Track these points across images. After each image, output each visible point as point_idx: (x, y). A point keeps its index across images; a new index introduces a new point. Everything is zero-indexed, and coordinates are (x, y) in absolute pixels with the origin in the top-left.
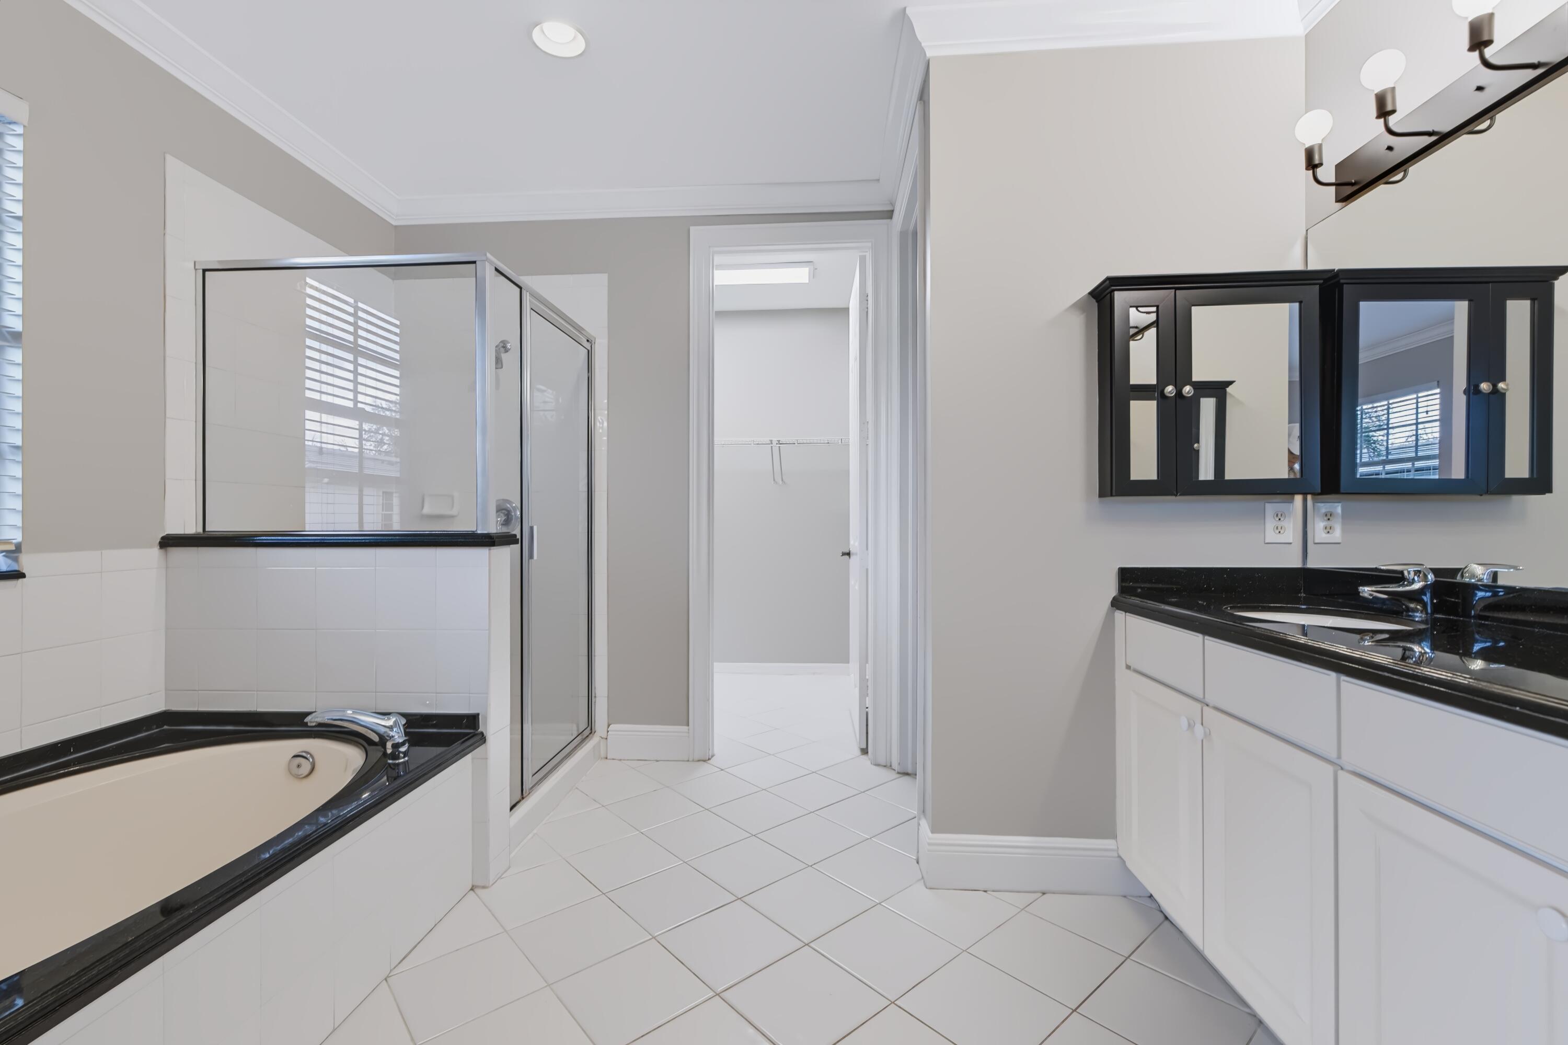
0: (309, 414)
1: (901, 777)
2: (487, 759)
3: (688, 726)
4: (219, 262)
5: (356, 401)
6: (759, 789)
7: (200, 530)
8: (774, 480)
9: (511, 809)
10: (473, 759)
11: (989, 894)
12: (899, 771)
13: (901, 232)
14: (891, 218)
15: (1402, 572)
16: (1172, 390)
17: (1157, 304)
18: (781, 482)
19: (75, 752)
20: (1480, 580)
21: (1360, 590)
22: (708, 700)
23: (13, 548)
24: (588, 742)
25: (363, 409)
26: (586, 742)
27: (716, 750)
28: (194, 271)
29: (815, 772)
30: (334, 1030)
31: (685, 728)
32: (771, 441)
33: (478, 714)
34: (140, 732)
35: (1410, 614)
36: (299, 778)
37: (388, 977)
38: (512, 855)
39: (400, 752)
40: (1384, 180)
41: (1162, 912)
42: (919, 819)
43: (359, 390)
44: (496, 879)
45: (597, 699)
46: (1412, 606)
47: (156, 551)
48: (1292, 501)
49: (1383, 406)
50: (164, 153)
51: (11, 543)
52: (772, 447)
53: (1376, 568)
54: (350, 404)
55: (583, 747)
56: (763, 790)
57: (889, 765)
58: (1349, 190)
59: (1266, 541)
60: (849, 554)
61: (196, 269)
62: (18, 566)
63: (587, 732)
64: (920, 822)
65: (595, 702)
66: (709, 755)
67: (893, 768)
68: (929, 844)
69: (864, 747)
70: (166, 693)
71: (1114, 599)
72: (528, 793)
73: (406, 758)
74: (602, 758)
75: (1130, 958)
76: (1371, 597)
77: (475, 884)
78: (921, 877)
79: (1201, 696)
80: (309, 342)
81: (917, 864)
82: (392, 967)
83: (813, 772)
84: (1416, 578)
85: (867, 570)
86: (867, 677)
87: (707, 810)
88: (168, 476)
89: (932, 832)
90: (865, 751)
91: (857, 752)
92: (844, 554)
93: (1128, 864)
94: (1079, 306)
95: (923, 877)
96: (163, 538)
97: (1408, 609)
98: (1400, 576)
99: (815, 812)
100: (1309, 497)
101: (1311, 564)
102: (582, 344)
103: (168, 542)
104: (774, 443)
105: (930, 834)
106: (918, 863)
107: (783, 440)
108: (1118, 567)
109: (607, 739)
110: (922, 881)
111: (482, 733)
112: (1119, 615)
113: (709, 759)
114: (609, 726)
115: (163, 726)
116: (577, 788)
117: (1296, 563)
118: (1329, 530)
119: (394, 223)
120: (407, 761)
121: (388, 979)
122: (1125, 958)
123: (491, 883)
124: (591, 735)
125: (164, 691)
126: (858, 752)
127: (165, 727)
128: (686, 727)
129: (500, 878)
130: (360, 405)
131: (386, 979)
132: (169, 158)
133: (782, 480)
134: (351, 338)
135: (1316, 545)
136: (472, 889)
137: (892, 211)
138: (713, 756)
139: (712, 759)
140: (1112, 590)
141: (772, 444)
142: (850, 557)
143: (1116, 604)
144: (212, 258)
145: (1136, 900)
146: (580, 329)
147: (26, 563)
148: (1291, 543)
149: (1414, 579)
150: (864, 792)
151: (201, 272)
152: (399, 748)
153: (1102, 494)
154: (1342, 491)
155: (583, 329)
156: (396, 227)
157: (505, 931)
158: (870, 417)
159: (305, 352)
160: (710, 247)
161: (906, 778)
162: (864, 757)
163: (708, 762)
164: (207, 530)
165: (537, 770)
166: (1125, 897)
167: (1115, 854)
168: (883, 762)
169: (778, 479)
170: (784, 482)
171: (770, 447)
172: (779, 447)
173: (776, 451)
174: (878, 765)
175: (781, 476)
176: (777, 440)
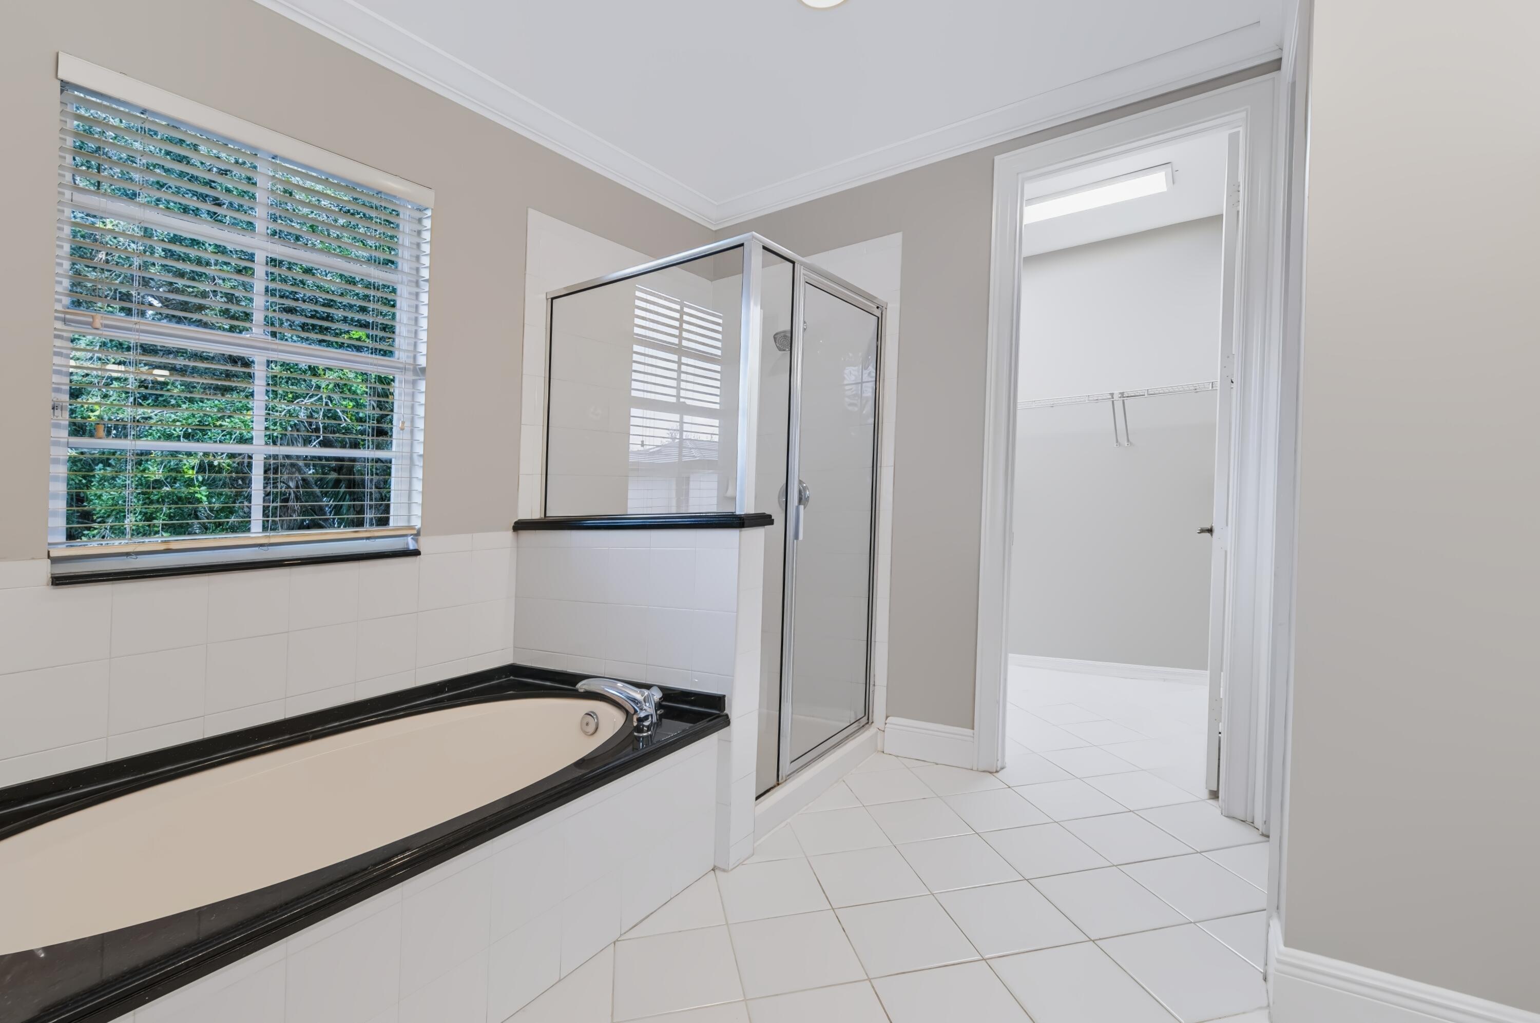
0: (634, 412)
2: (730, 742)
3: (973, 729)
4: (565, 288)
5: (678, 396)
6: (1052, 821)
7: (543, 516)
8: (1117, 441)
9: (757, 798)
10: (719, 740)
14: (1279, 68)
18: (1126, 444)
19: (449, 691)
22: (998, 702)
23: (415, 532)
24: (862, 733)
25: (684, 403)
26: (860, 732)
27: (1008, 760)
28: (545, 300)
29: (1133, 811)
30: (560, 981)
31: (968, 731)
32: (1112, 394)
33: (724, 696)
34: (493, 680)
36: (586, 733)
37: (617, 941)
38: (755, 845)
39: (644, 726)
42: (1270, 917)
43: (682, 387)
44: (736, 865)
45: (876, 687)
47: (510, 534)
50: (527, 207)
51: (415, 529)
52: (1113, 402)
54: (673, 400)
55: (855, 738)
56: (1055, 822)
57: (1249, 820)
60: (1210, 531)
61: (547, 299)
62: (418, 545)
63: (864, 720)
64: (1271, 923)
65: (873, 691)
66: (997, 767)
67: (1253, 826)
68: (1279, 961)
69: (1213, 787)
70: (514, 650)
72: (784, 779)
73: (650, 733)
74: (878, 751)
77: (717, 865)
78: (1265, 1004)
80: (636, 348)
81: (1264, 983)
82: (623, 932)
83: (1131, 811)
85: (1226, 552)
86: (1221, 697)
87: (978, 834)
88: (521, 473)
89: (1286, 945)
90: (1215, 795)
91: (1205, 794)
92: (1203, 531)
95: (1269, 1006)
96: (516, 523)
99: (1118, 867)
102: (873, 313)
103: (521, 526)
104: (1116, 397)
105: (1282, 947)
106: (1265, 979)
107: (1128, 391)
109: (884, 731)
110: (1267, 1011)
111: (727, 716)
113: (997, 772)
114: (887, 717)
115: (510, 676)
116: (844, 781)
119: (714, 229)
120: (651, 735)
121: (617, 943)
123: (731, 867)
124: (867, 726)
125: (512, 649)
126: (1202, 795)
127: (512, 677)
128: (971, 731)
129: (741, 864)
130: (682, 400)
131: (614, 943)
132: (531, 211)
133: (1128, 440)
134: (676, 341)
136: (713, 870)
137: (1280, 60)
138: (1002, 768)
139: (1000, 772)
141: (1113, 398)
142: (1212, 535)
144: (558, 287)
146: (870, 298)
147: (424, 544)
150: (1200, 853)
151: (550, 300)
152: (643, 722)
155: (875, 298)
156: (716, 231)
157: (727, 924)
158: (1236, 348)
159: (632, 357)
160: (1018, 174)
162: (1211, 803)
163: (995, 774)
164: (547, 515)
165: (796, 758)
168: (1240, 814)
169: (1123, 439)
170: (1131, 443)
171: (1111, 402)
172: (1123, 401)
173: (1119, 405)
174: (1233, 818)
175: (1126, 437)
176: (1120, 393)
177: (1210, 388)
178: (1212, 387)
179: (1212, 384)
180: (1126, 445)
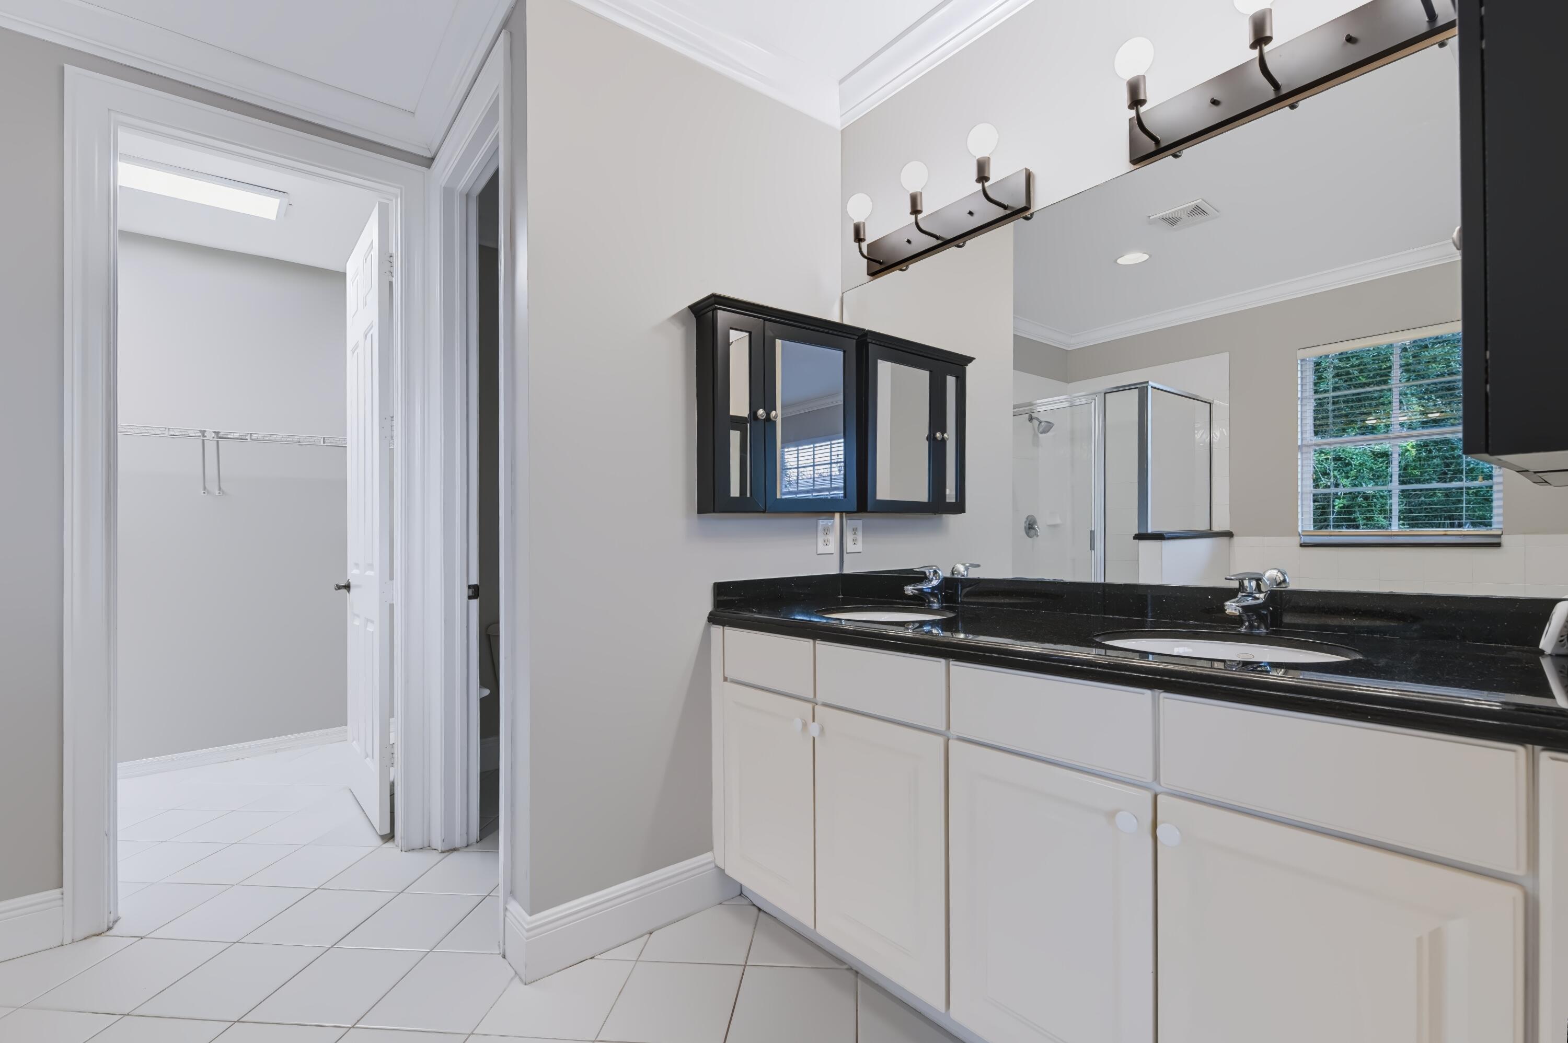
1: (450, 854)
3: (61, 886)
6: (229, 944)
8: (205, 488)
11: (597, 959)
12: (444, 849)
13: (445, 188)
14: (429, 167)
15: (925, 573)
16: (763, 413)
17: (750, 331)
18: (217, 492)
20: (964, 575)
21: (905, 589)
27: (123, 909)
31: (57, 892)
32: (203, 432)
35: (931, 605)
40: (899, 267)
41: (754, 905)
42: (505, 903)
46: (932, 599)
48: (833, 518)
49: (811, 448)
52: (203, 440)
53: (912, 569)
56: (234, 943)
57: (426, 845)
58: (878, 267)
59: (818, 553)
60: (347, 587)
64: (508, 907)
67: (433, 848)
68: (528, 931)
69: (387, 831)
71: (711, 614)
75: (747, 964)
76: (912, 594)
78: (513, 973)
79: (811, 696)
81: (503, 959)
83: (316, 889)
84: (934, 578)
85: (392, 606)
86: (392, 742)
89: (534, 915)
90: (390, 837)
91: (382, 842)
92: (339, 588)
93: (728, 872)
94: (678, 317)
95: (516, 973)
97: (930, 602)
98: (924, 576)
99: (334, 946)
100: (844, 514)
101: (846, 571)
104: (209, 435)
105: (529, 918)
106: (504, 957)
107: (226, 431)
108: (713, 582)
110: (517, 978)
112: (716, 630)
113: (109, 929)
117: (835, 571)
118: (855, 541)
122: (743, 967)
126: (378, 841)
128: (59, 889)
133: (220, 489)
135: (848, 554)
137: (433, 159)
138: (115, 922)
139: (116, 927)
140: (707, 605)
141: (204, 436)
142: (349, 591)
143: (713, 619)
145: (730, 903)
148: (832, 554)
149: (932, 579)
150: (402, 892)
153: (700, 511)
154: (868, 510)
158: (397, 411)
161: (455, 854)
162: (389, 845)
163: (107, 933)
166: (721, 904)
167: (713, 866)
168: (418, 844)
169: (213, 487)
170: (223, 492)
171: (201, 441)
172: (218, 441)
173: (211, 446)
174: (413, 850)
175: (217, 483)
176: (215, 432)
177: (322, 443)
178: (324, 443)
179: (324, 440)
180: (217, 494)
